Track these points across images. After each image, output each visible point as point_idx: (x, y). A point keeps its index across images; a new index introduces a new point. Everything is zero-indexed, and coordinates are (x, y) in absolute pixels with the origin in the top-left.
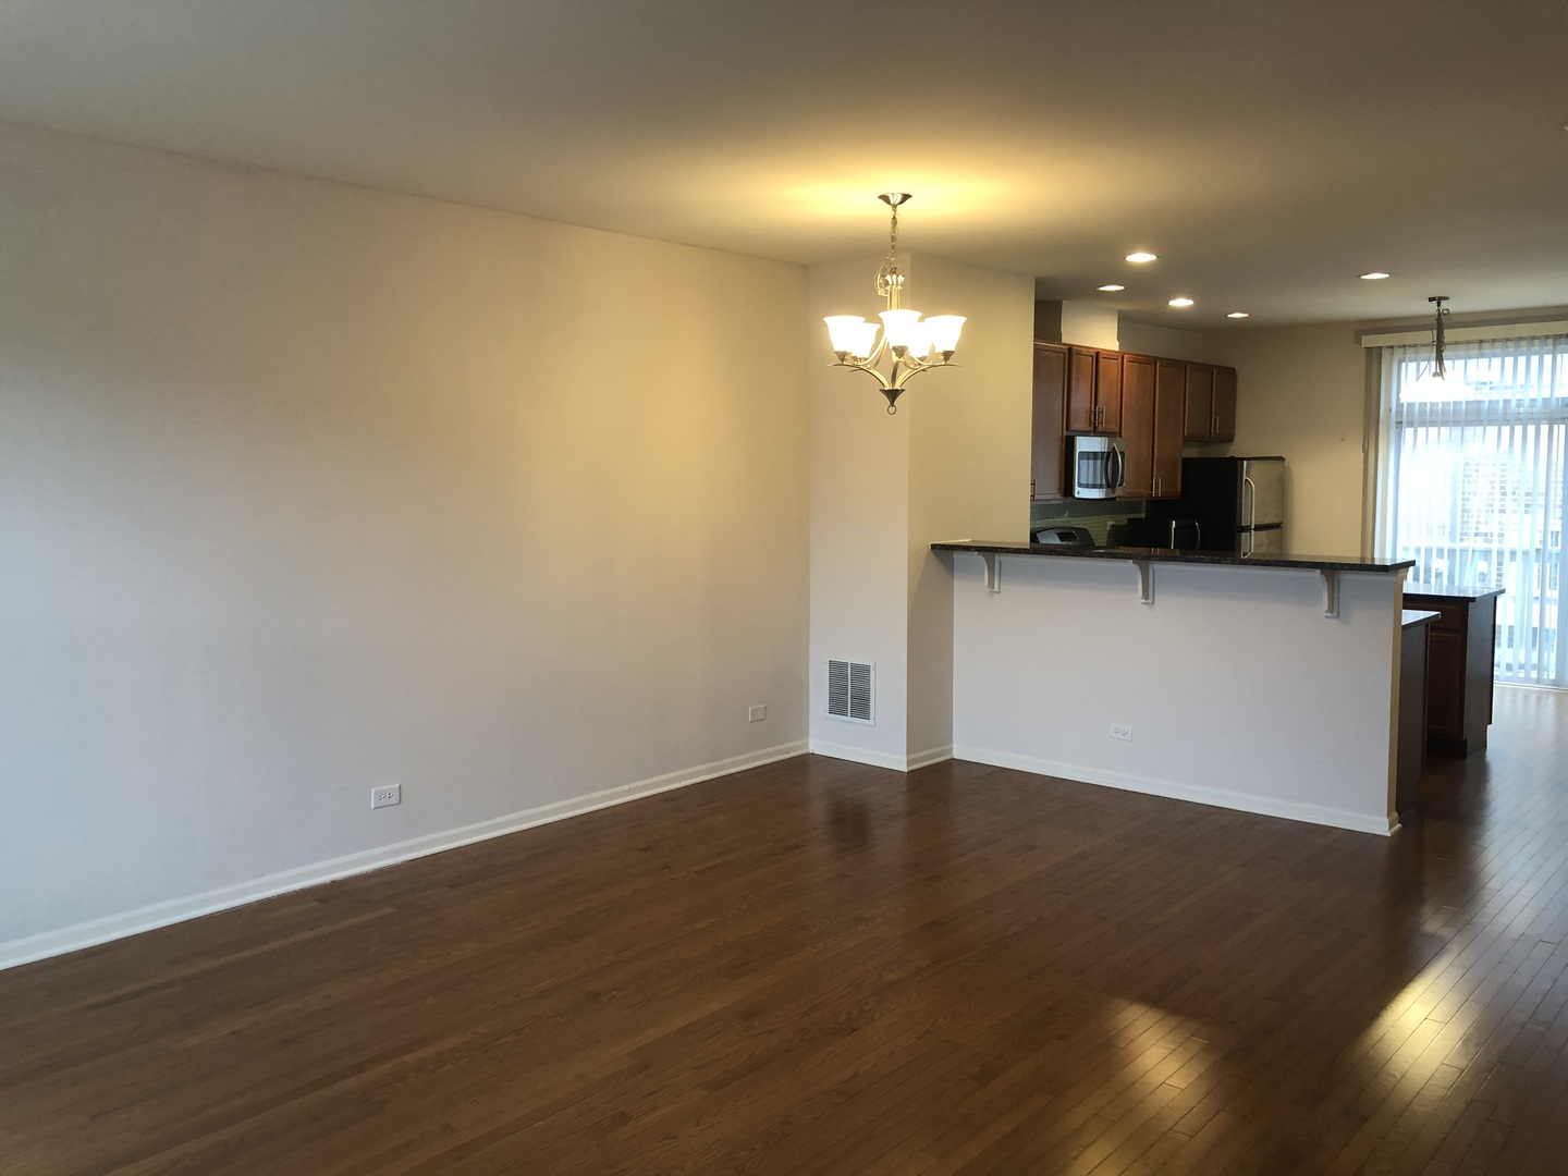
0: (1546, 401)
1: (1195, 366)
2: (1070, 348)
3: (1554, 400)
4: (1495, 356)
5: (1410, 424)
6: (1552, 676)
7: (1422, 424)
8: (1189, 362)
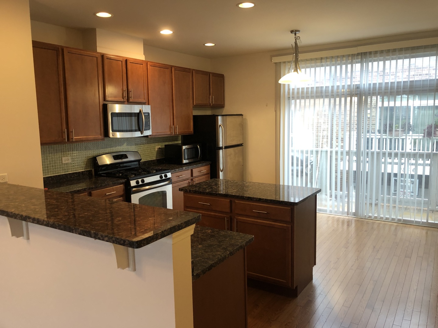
0: (349, 86)
1: (198, 72)
2: (103, 56)
3: (352, 86)
4: (327, 66)
5: (293, 98)
6: (354, 211)
7: (298, 98)
8: (194, 70)
